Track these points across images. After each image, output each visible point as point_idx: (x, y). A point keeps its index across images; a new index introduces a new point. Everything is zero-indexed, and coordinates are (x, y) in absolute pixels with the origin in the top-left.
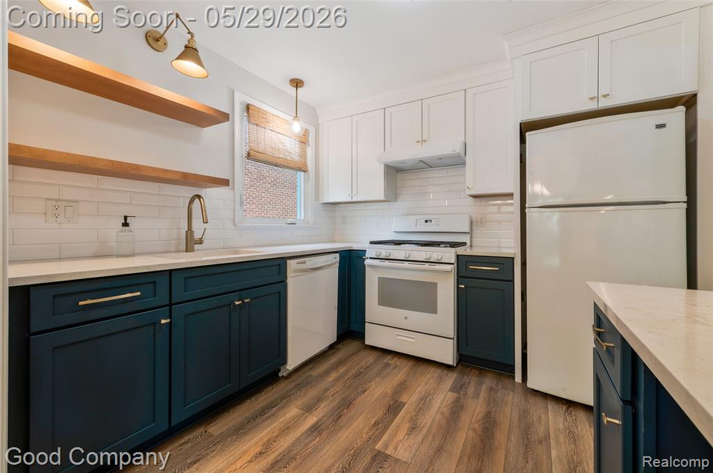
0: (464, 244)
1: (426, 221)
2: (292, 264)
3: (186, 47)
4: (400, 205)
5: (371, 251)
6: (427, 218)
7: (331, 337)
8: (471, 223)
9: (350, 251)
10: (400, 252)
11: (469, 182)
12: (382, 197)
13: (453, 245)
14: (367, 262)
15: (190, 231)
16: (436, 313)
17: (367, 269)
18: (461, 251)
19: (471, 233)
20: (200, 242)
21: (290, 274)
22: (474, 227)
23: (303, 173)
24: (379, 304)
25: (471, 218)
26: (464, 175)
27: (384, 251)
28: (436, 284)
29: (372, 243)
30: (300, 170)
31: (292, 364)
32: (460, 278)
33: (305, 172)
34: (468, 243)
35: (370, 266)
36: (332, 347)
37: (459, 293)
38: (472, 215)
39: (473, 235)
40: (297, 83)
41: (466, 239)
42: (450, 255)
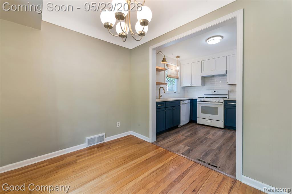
0: (227, 98)
1: (214, 92)
2: (182, 102)
3: (164, 59)
4: (206, 87)
5: (199, 100)
6: (215, 91)
7: (188, 121)
8: (229, 92)
9: (192, 99)
10: (208, 100)
11: (228, 81)
12: (201, 85)
13: (223, 98)
14: (198, 102)
15: (159, 95)
16: (218, 115)
17: (198, 104)
18: (225, 99)
19: (228, 95)
20: (161, 97)
21: (181, 104)
22: (230, 93)
23: (177, 79)
24: (201, 113)
25: (228, 90)
26: (226, 78)
27: (203, 99)
28: (218, 108)
29: (199, 97)
30: (177, 78)
31: (182, 124)
32: (225, 106)
33: (178, 79)
34: (228, 98)
35: (199, 103)
36: (188, 123)
37: (225, 110)
38: (229, 90)
39: (229, 95)
40: (178, 57)
41: (227, 96)
42: (222, 100)
